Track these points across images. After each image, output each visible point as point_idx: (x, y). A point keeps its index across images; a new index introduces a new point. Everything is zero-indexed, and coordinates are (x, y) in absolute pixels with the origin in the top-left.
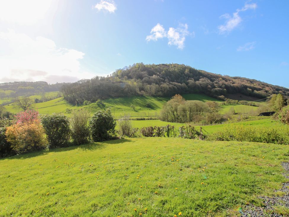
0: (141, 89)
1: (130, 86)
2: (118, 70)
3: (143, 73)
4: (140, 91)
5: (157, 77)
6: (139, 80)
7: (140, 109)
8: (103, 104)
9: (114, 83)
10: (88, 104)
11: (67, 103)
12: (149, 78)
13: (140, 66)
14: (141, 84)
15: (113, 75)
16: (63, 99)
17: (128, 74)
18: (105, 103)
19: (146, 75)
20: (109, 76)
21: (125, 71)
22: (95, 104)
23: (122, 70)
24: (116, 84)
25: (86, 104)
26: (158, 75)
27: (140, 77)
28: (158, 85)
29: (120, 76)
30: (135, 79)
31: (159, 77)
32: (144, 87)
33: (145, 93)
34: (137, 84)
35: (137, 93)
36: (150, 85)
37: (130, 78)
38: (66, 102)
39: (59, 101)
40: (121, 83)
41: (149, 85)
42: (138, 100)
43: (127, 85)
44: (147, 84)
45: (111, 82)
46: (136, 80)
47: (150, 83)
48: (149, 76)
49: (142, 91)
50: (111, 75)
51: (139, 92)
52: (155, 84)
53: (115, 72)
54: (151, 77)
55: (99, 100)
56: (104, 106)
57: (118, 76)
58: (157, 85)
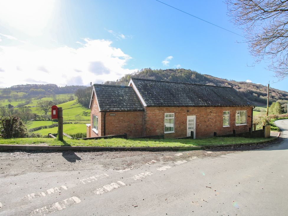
2: (127, 76)
3: (151, 78)
11: (83, 106)
13: (148, 72)
15: (122, 79)
16: (78, 102)
20: (119, 81)
23: (130, 75)
38: (81, 105)
39: (74, 105)
50: (120, 80)
53: (124, 77)
57: (127, 81)
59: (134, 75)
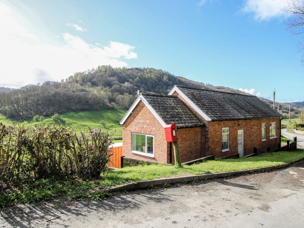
0: (112, 100)
1: (96, 96)
2: (77, 74)
3: (112, 78)
4: (110, 102)
5: (130, 85)
6: (107, 88)
7: (112, 126)
8: (62, 120)
9: (75, 92)
10: (40, 119)
11: (7, 118)
12: (121, 86)
13: (108, 69)
14: (110, 93)
15: (70, 80)
17: (92, 79)
18: (64, 119)
19: (117, 82)
20: (65, 81)
21: (87, 75)
22: (51, 119)
23: (82, 73)
24: (77, 93)
25: (37, 120)
26: (131, 83)
27: (109, 84)
28: (133, 95)
29: (81, 82)
30: (101, 86)
31: (132, 85)
32: (114, 98)
33: (116, 105)
34: (105, 93)
35: (106, 105)
36: (123, 95)
37: (94, 84)
38: (4, 117)
40: (84, 92)
41: (120, 96)
42: (109, 114)
43: (93, 95)
44: (118, 94)
45: (71, 90)
46: (104, 88)
47: (122, 92)
48: (121, 84)
49: (113, 103)
50: (67, 80)
51: (108, 104)
52: (128, 94)
53: (72, 76)
54: (122, 85)
55: (56, 115)
56: (63, 122)
57: (77, 82)
58: (131, 95)
59: (87, 73)
